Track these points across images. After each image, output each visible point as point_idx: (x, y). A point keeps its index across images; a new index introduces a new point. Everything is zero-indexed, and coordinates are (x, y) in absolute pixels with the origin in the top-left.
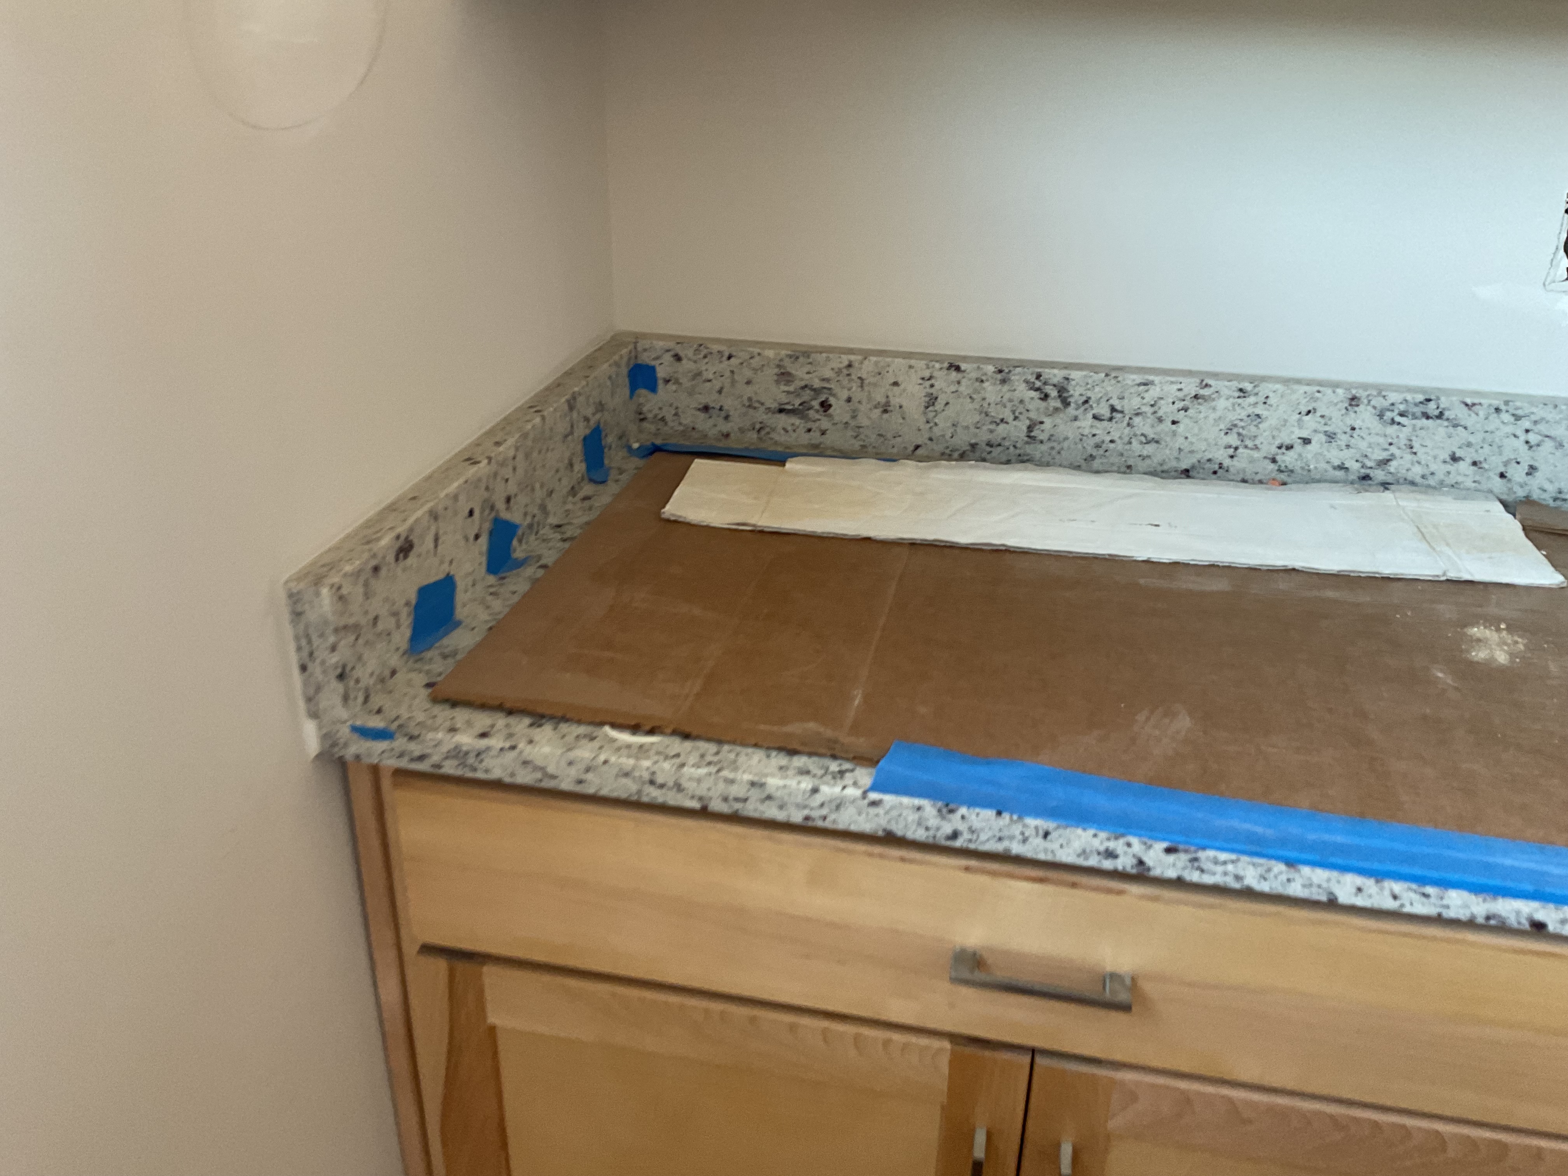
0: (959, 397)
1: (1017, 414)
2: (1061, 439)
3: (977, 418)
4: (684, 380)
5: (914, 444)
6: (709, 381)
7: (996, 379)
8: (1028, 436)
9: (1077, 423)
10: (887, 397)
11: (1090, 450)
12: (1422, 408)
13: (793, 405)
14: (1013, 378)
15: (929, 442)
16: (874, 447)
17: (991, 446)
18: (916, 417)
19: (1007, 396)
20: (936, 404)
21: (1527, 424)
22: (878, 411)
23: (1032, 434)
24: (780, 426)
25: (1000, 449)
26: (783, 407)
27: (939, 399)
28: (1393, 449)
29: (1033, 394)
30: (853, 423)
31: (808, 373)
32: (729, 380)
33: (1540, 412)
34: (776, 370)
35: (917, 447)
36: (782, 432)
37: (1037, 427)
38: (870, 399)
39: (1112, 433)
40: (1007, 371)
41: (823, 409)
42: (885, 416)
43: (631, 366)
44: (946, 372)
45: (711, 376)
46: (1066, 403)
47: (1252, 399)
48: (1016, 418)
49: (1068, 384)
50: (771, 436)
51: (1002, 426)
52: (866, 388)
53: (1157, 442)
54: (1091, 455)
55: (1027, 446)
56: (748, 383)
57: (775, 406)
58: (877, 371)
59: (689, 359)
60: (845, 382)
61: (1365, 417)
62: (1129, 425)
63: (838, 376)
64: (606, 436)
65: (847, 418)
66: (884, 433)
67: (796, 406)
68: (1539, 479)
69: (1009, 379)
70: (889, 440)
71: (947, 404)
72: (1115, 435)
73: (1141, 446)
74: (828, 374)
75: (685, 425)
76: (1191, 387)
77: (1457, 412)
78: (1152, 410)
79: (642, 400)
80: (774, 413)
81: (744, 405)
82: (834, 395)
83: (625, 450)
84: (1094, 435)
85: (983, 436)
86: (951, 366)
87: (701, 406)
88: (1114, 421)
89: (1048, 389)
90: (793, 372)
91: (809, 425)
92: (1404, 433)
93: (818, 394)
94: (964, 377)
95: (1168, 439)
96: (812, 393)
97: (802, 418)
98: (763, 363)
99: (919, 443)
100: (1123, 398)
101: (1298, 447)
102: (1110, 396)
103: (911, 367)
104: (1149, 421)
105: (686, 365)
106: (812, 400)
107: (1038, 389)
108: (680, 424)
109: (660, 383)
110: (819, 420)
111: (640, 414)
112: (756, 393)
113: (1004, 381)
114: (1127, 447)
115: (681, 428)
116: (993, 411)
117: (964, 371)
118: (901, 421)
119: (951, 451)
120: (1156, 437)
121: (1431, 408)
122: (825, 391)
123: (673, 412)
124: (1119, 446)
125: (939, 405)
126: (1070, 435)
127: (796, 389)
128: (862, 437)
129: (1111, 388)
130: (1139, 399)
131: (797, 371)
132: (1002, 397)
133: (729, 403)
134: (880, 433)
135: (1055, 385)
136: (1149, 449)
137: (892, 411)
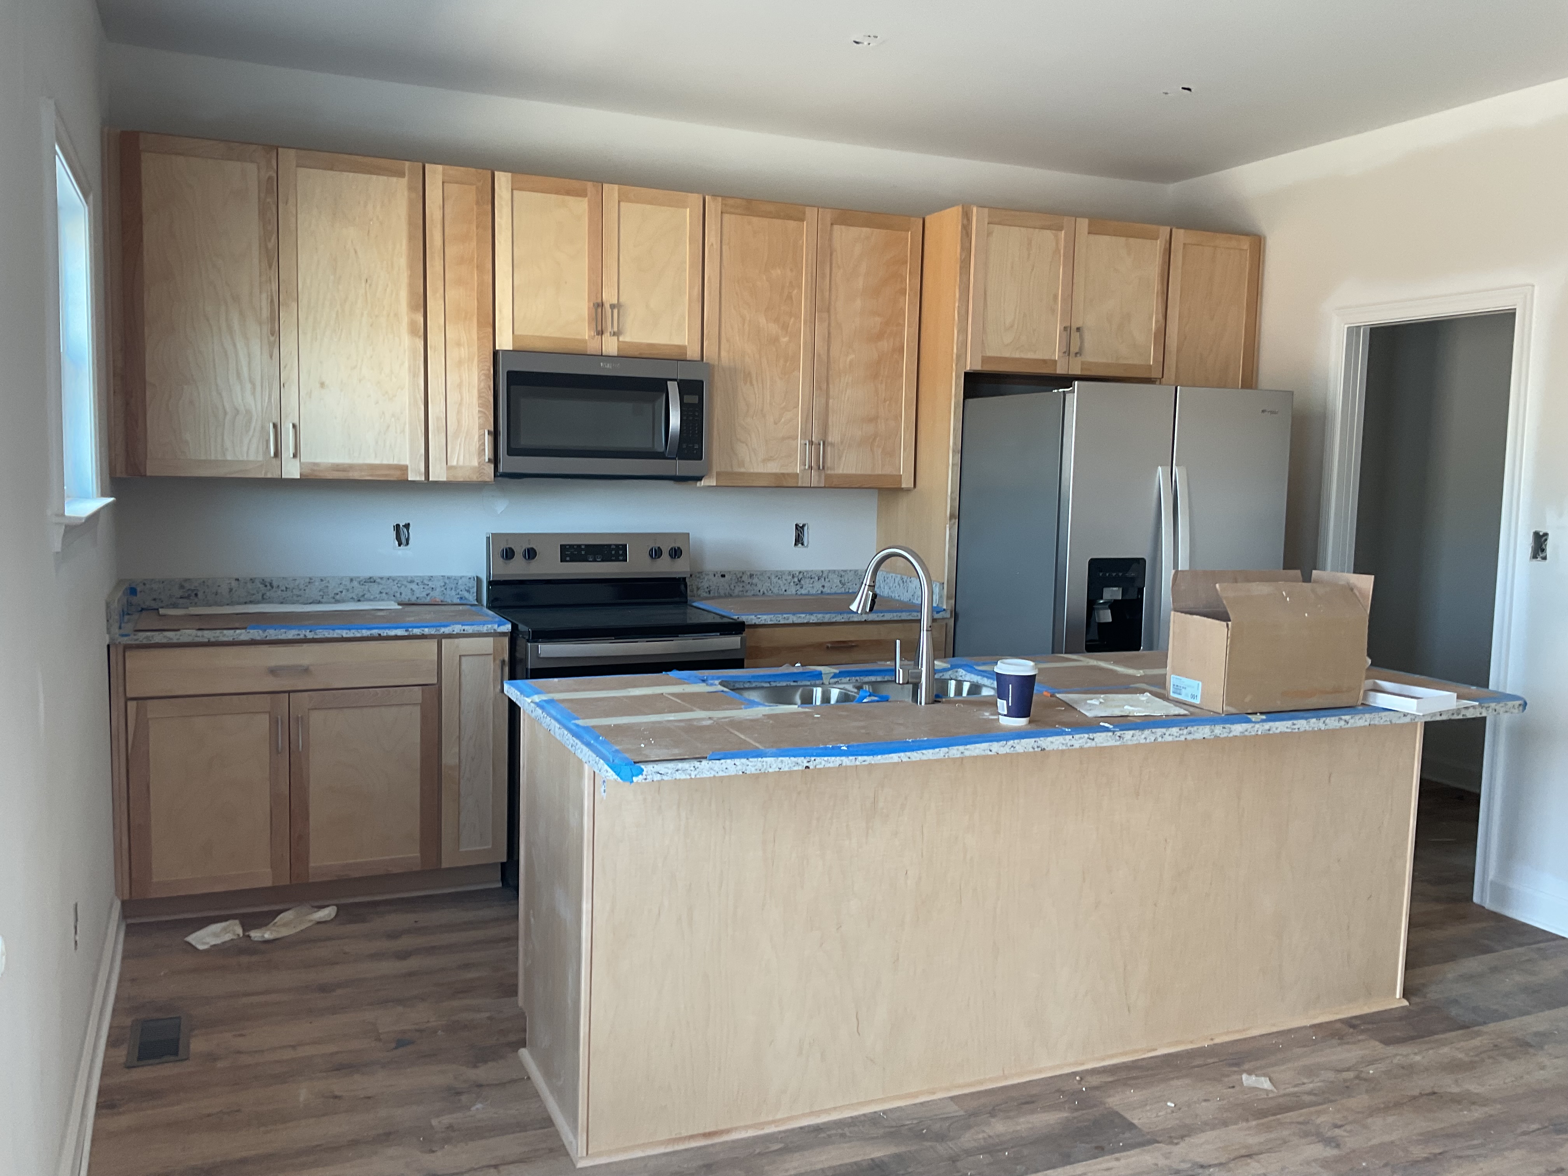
0: (240, 588)
2: (273, 598)
3: (246, 594)
4: (147, 591)
6: (156, 591)
7: (251, 583)
10: (217, 590)
11: (282, 601)
12: (369, 581)
13: (185, 596)
14: (257, 583)
15: (231, 602)
18: (227, 596)
19: (255, 585)
20: (233, 591)
21: (396, 582)
22: (214, 595)
23: (264, 597)
24: (181, 604)
25: (254, 601)
26: (182, 597)
27: (232, 586)
28: (365, 592)
29: (262, 585)
30: (206, 600)
31: (189, 586)
32: (163, 590)
33: (399, 579)
34: (179, 586)
37: (265, 595)
38: (211, 591)
39: (287, 595)
40: (254, 580)
41: (195, 596)
42: (217, 596)
43: (129, 588)
44: (235, 582)
46: (272, 587)
47: (325, 582)
48: (258, 593)
49: (272, 583)
50: (178, 605)
51: (254, 596)
52: (209, 588)
53: (301, 596)
55: (263, 601)
56: (170, 590)
57: (179, 596)
58: (214, 584)
59: (149, 584)
60: (202, 587)
61: (355, 583)
62: (292, 592)
65: (204, 598)
68: (403, 595)
70: (218, 603)
71: (236, 591)
73: (296, 598)
74: (197, 585)
75: (147, 605)
76: (308, 580)
77: (379, 580)
78: (298, 587)
79: (131, 599)
80: (179, 599)
81: (168, 598)
82: (199, 592)
84: (282, 596)
85: (249, 600)
87: (153, 599)
88: (287, 591)
89: (267, 584)
90: (185, 586)
91: (191, 602)
92: (364, 586)
93: (193, 590)
94: (241, 583)
95: (304, 595)
96: (191, 591)
97: (188, 600)
98: (174, 583)
99: (228, 603)
100: (289, 585)
101: (340, 593)
103: (225, 582)
104: (297, 590)
105: (148, 586)
106: (191, 594)
107: (264, 584)
108: (145, 606)
109: (138, 593)
110: (194, 600)
111: (131, 603)
112: (172, 593)
113: (253, 582)
114: (292, 598)
116: (251, 592)
117: (241, 581)
118: (222, 597)
119: (240, 603)
121: (372, 580)
122: (196, 591)
123: (143, 602)
124: (290, 599)
126: (275, 597)
127: (186, 591)
128: (209, 603)
129: (284, 584)
130: (293, 584)
132: (253, 585)
133: (163, 597)
134: (215, 602)
136: (299, 598)
137: (219, 595)
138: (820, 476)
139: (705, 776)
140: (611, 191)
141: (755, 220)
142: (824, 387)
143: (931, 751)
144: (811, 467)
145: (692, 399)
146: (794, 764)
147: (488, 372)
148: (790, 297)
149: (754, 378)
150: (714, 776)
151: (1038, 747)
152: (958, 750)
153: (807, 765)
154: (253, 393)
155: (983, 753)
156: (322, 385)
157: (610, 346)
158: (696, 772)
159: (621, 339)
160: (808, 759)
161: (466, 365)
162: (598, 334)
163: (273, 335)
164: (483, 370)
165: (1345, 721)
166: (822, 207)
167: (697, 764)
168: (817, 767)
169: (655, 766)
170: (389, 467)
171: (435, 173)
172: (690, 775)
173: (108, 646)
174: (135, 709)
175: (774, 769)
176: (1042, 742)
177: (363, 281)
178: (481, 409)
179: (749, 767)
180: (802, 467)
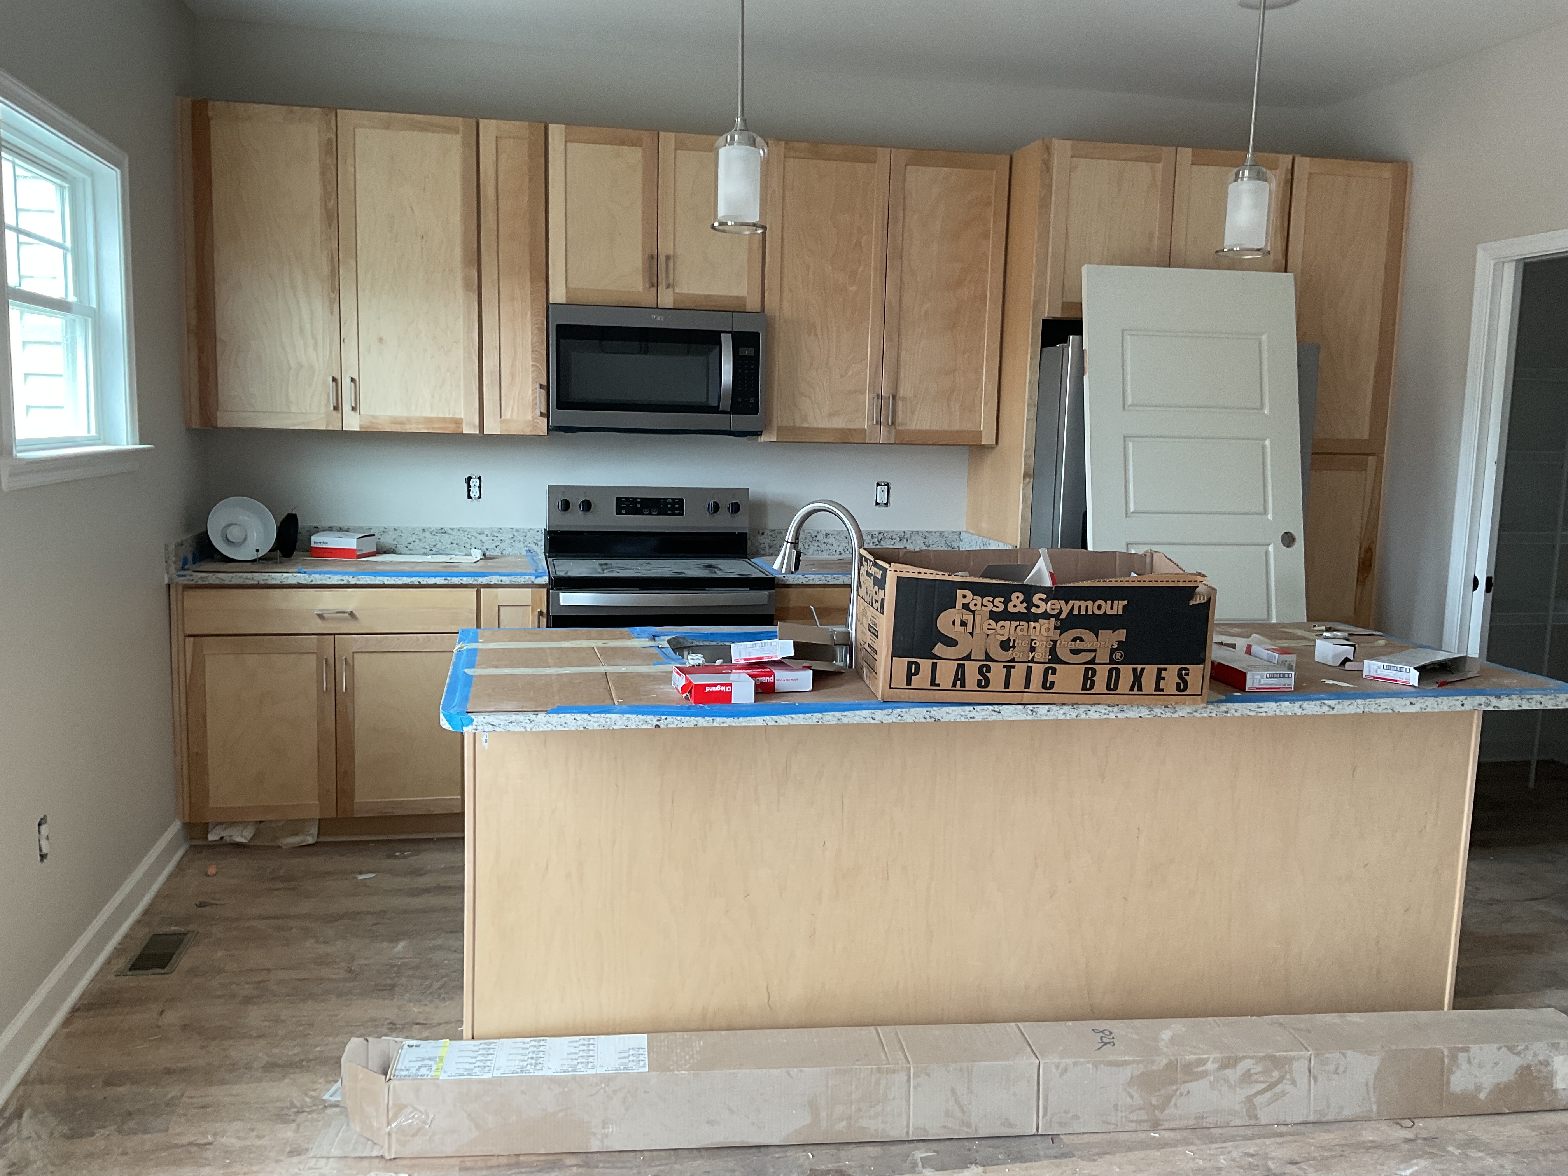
7: (328, 530)
12: (440, 531)
14: (334, 529)
21: (466, 533)
28: (436, 542)
33: (469, 530)
61: (427, 534)
76: (382, 530)
77: (449, 531)
92: (438, 538)
101: (412, 543)
121: (443, 531)
138: (889, 432)
139: (542, 729)
140: (668, 139)
141: (821, 163)
142: (896, 337)
143: (802, 716)
144: (879, 423)
145: (748, 352)
146: (642, 722)
147: (540, 326)
148: (858, 243)
149: (819, 330)
150: (552, 730)
151: (931, 717)
152: (834, 716)
153: (658, 723)
154: (316, 348)
155: (864, 721)
156: (381, 340)
157: (666, 299)
158: (532, 725)
159: (677, 291)
160: (658, 717)
161: (520, 320)
162: (652, 286)
163: (333, 292)
164: (537, 324)
165: (1330, 706)
166: (894, 147)
167: (532, 716)
168: (669, 726)
169: (486, 717)
170: (444, 420)
171: (489, 128)
172: (525, 728)
173: (169, 586)
174: (191, 645)
175: (619, 725)
176: (935, 712)
177: (419, 238)
178: (534, 363)
179: (591, 722)
180: (870, 423)
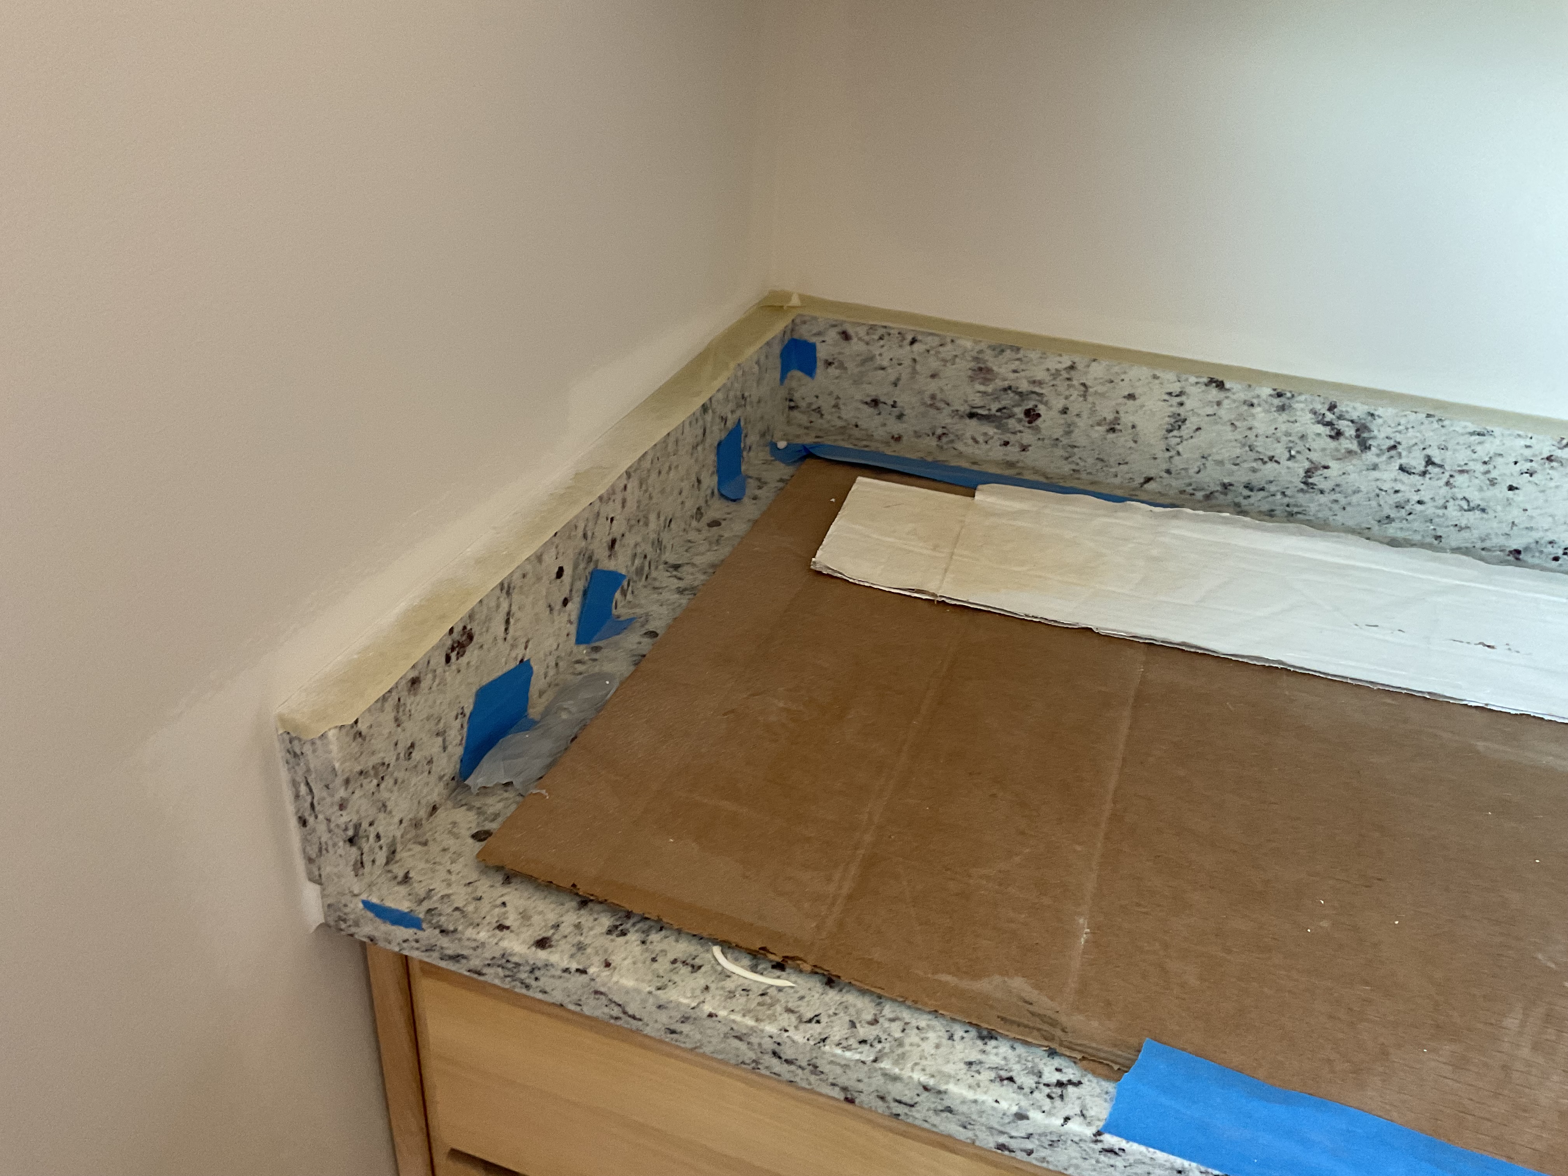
0: (1217, 423)
1: (1293, 453)
2: (1350, 491)
3: (1238, 451)
4: (850, 365)
5: (1144, 476)
6: (883, 369)
7: (1272, 404)
8: (1305, 483)
9: (1375, 474)
10: (1117, 412)
11: (1387, 511)
13: (989, 410)
14: (1296, 406)
15: (1165, 475)
16: (1090, 473)
17: (1251, 490)
18: (1152, 442)
19: (1283, 427)
20: (1183, 427)
22: (1102, 429)
23: (1310, 480)
24: (968, 435)
25: (1262, 494)
26: (975, 410)
27: (1187, 422)
29: (1320, 429)
30: (1065, 441)
31: (1015, 371)
32: (909, 370)
34: (973, 364)
35: (1148, 480)
36: (970, 442)
37: (1319, 472)
38: (1093, 412)
39: (1422, 493)
40: (1289, 395)
41: (1027, 419)
42: (1111, 436)
43: (786, 342)
44: (1204, 387)
45: (885, 363)
46: (1365, 446)
48: (1291, 457)
49: (1371, 422)
50: (956, 446)
51: (1271, 465)
52: (1090, 399)
53: (1483, 510)
54: (1388, 517)
55: (1301, 495)
56: (933, 376)
57: (965, 409)
58: (1107, 378)
59: (860, 339)
60: (1062, 387)
62: (1447, 483)
63: (1055, 379)
64: (746, 436)
65: (1058, 433)
66: (1106, 458)
67: (993, 411)
69: (1290, 406)
70: (1111, 467)
71: (1199, 429)
72: (1425, 496)
73: (1459, 514)
74: (1040, 375)
75: (846, 420)
78: (1485, 468)
79: (794, 384)
80: (962, 417)
81: (924, 404)
82: (1046, 404)
83: (768, 449)
84: (1397, 492)
85: (1240, 476)
86: (1212, 381)
87: (868, 400)
88: (1428, 476)
89: (1343, 425)
90: (995, 368)
91: (1007, 437)
93: (1023, 400)
94: (1227, 397)
95: (1499, 508)
96: (1017, 397)
97: (998, 428)
98: (954, 353)
99: (1152, 473)
100: (1444, 448)
102: (1427, 443)
103: (1155, 377)
104: (1477, 481)
105: (856, 346)
106: (1013, 406)
107: (1329, 424)
108: (839, 417)
109: (820, 364)
110: (1020, 432)
111: (791, 400)
112: (942, 390)
113: (1282, 408)
114: (1440, 512)
115: (840, 423)
116: (1259, 445)
117: (1228, 390)
118: (1133, 445)
119: (1194, 489)
120: (1483, 505)
122: (1034, 396)
123: (833, 403)
124: (1429, 509)
125: (1186, 431)
126: (1363, 488)
127: (995, 390)
128: (1075, 459)
129: (1431, 434)
130: (1469, 452)
131: (1000, 367)
132: (1276, 429)
133: (904, 399)
134: (1101, 456)
135: (1352, 421)
136: (1472, 518)
137: (1121, 431)
